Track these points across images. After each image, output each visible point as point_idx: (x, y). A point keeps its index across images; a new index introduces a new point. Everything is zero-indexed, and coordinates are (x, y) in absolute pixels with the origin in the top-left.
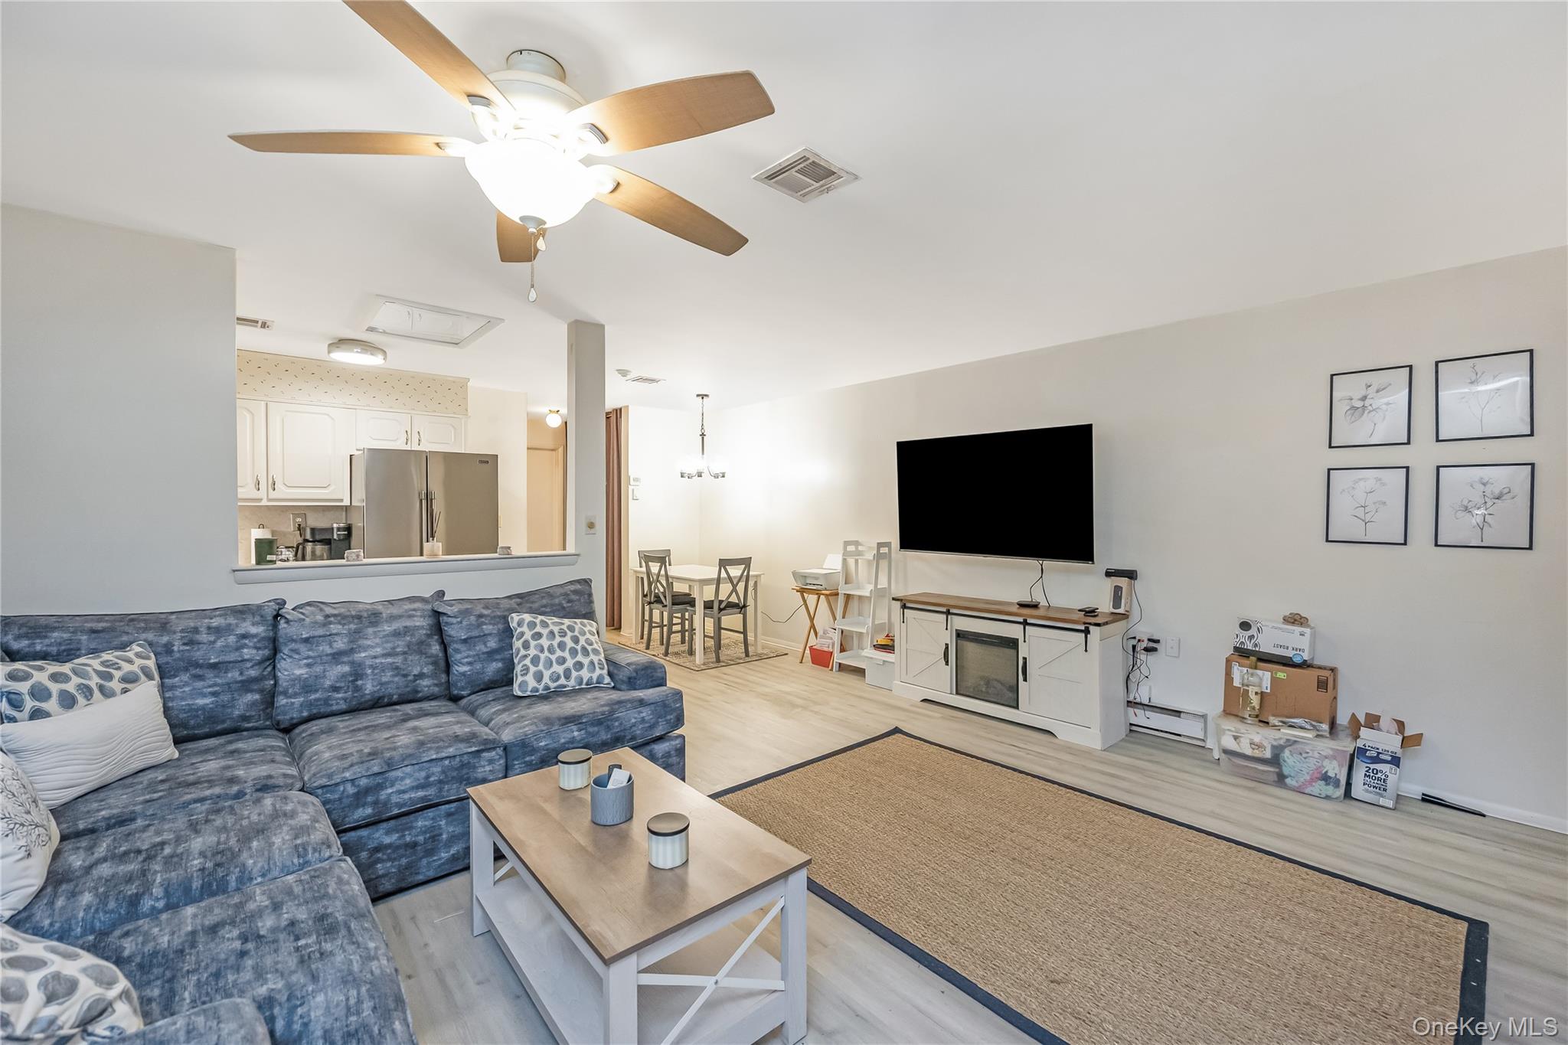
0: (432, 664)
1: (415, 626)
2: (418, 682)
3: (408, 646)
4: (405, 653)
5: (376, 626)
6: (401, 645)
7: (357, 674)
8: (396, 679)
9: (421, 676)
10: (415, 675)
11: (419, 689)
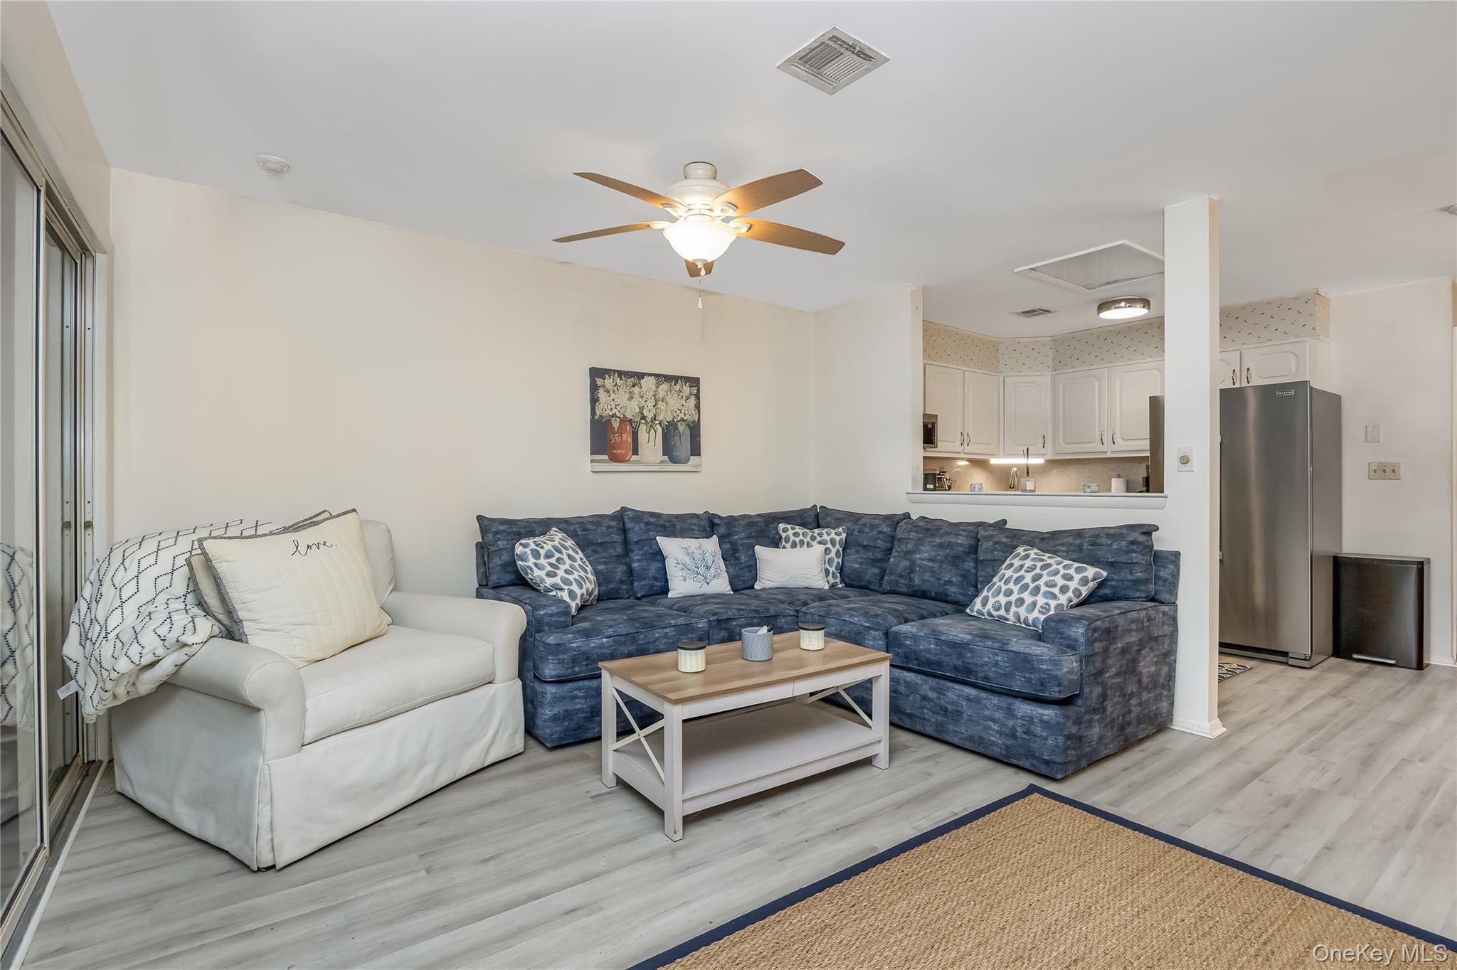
0: (961, 576)
1: (957, 543)
2: (947, 587)
3: (946, 557)
4: (942, 561)
5: (933, 538)
6: (942, 554)
7: (911, 569)
8: (932, 580)
9: (949, 582)
10: (945, 581)
11: (948, 593)
